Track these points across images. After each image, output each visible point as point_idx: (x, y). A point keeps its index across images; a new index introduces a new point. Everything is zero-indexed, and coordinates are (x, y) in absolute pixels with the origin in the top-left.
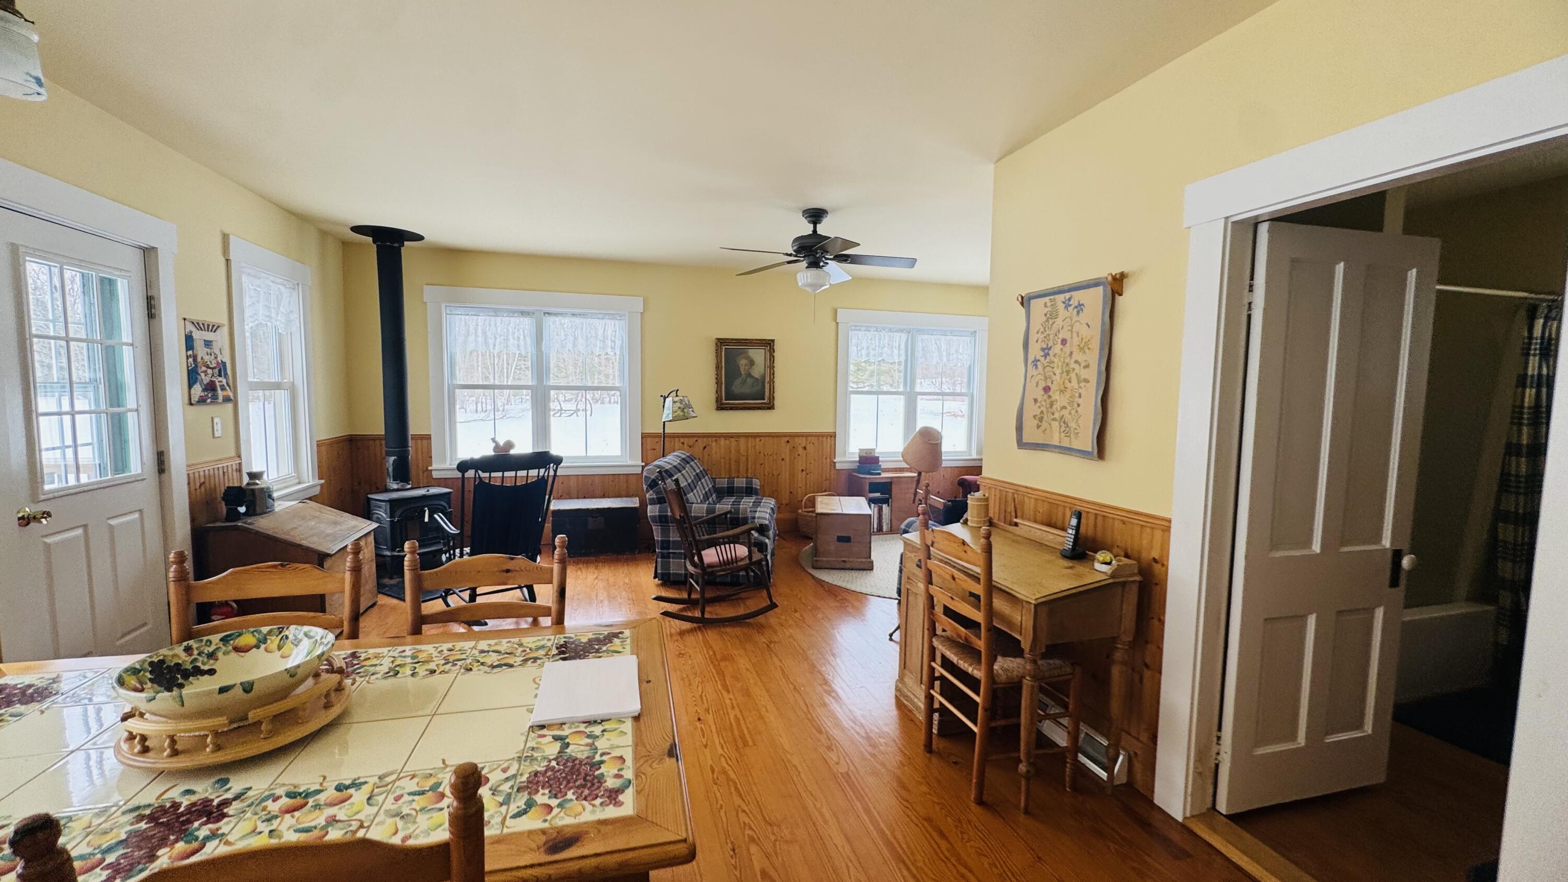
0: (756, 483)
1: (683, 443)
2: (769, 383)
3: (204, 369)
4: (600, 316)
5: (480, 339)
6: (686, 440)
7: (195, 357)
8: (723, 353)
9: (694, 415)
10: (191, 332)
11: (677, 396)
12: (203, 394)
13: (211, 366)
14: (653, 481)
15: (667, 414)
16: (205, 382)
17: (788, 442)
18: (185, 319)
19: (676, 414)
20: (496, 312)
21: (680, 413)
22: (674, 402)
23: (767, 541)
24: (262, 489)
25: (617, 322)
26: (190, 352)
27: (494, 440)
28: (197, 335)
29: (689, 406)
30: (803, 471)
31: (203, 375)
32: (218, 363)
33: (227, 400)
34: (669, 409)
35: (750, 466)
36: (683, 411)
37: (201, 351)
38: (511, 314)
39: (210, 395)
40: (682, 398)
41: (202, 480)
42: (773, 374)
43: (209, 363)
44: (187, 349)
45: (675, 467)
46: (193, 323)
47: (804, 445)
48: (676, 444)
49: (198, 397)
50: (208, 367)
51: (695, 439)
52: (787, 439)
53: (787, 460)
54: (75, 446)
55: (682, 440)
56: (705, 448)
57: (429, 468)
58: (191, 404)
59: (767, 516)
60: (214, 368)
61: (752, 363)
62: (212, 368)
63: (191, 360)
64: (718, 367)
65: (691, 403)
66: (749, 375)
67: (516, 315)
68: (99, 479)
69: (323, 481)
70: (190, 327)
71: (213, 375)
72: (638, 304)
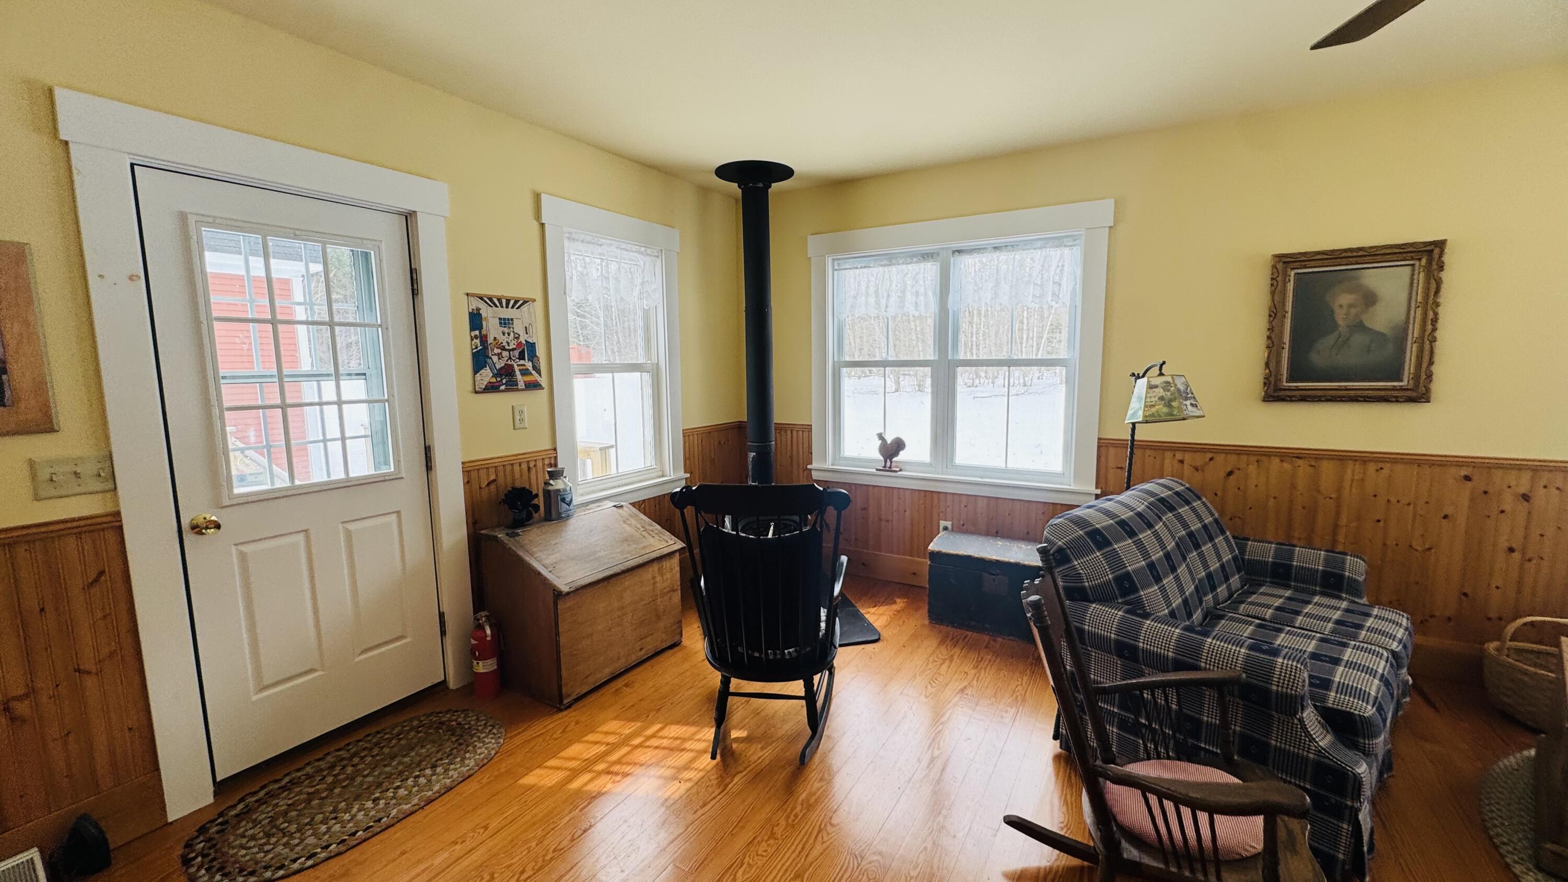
0: (1355, 568)
1: (1182, 462)
2: (1421, 341)
3: (497, 351)
4: (1039, 244)
5: (872, 300)
6: (1188, 457)
7: (483, 339)
8: (1290, 286)
9: (1198, 413)
10: (478, 309)
11: (1161, 374)
12: (494, 380)
13: (507, 347)
14: (1060, 550)
15: (1136, 410)
16: (498, 367)
17: (1467, 478)
18: (467, 294)
19: (1154, 410)
20: (891, 259)
21: (1162, 409)
22: (1151, 387)
23: (1362, 769)
24: (559, 491)
25: (1066, 251)
26: (477, 332)
27: (881, 437)
28: (486, 311)
29: (1186, 394)
30: (1511, 550)
31: (495, 359)
32: (520, 344)
33: (534, 386)
34: (1140, 398)
35: (1343, 521)
36: (1169, 405)
37: (493, 330)
38: (909, 260)
39: (504, 381)
40: (1169, 379)
41: (493, 477)
42: (1435, 321)
43: (505, 344)
44: (472, 329)
45: (1139, 515)
46: (481, 299)
47: (1522, 490)
48: (1167, 461)
49: (485, 383)
50: (503, 349)
51: (1209, 455)
52: (1464, 472)
53: (1462, 520)
54: (343, 439)
55: (1179, 456)
56: (1230, 474)
57: (809, 467)
58: (476, 392)
59: (1374, 687)
60: (513, 350)
61: (1370, 299)
62: (509, 351)
63: (478, 341)
64: (1275, 314)
65: (1193, 387)
66: (1359, 327)
67: (915, 260)
68: (374, 472)
69: (688, 475)
70: (476, 304)
71: (510, 358)
72: (1104, 210)
